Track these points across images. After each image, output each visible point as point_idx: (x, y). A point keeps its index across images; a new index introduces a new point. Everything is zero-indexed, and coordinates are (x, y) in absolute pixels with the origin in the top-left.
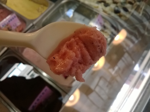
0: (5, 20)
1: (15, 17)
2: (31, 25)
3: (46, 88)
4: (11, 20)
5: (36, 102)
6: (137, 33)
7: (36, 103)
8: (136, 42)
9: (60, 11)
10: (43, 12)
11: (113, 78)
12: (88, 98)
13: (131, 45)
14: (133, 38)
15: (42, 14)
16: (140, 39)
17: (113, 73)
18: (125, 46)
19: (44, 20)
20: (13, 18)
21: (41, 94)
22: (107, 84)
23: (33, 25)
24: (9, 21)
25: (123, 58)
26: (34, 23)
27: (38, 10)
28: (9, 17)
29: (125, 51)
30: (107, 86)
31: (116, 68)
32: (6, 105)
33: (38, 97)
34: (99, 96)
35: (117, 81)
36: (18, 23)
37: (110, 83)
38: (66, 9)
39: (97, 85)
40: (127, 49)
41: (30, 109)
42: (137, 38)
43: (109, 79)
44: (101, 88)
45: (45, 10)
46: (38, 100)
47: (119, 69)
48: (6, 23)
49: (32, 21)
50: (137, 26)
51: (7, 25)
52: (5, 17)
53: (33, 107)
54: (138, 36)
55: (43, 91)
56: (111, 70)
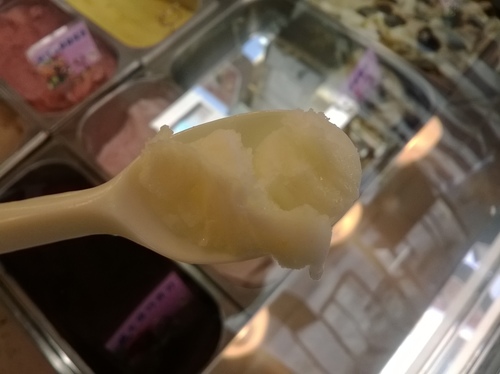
0: (46, 41)
1: (83, 33)
2: (134, 65)
3: (173, 279)
4: (70, 42)
5: (132, 325)
6: (480, 138)
7: (132, 328)
8: (477, 166)
9: (235, 29)
10: (177, 25)
11: (389, 284)
12: (297, 340)
13: (459, 177)
14: (467, 153)
15: (173, 32)
16: (491, 158)
17: (393, 266)
18: (433, 175)
19: (180, 51)
20: (76, 37)
21: (152, 298)
22: (366, 300)
23: (141, 68)
24: (63, 46)
25: (428, 219)
26: (146, 59)
27: (161, 20)
28: (61, 32)
29: (435, 192)
30: (368, 309)
31: (403, 252)
32: (27, 325)
33: (142, 308)
34: (338, 339)
35: (402, 295)
36: (93, 55)
37: (377, 298)
38: (254, 24)
39: (331, 300)
40: (444, 187)
41: (112, 344)
42: (479, 155)
43: (373, 285)
44: (345, 313)
45: (183, 21)
46: (141, 317)
47: (413, 253)
48: (53, 51)
49: (138, 53)
50: (484, 112)
51: (55, 58)
52: (50, 31)
53: (123, 340)
54: (484, 149)
55: (162, 288)
56: (383, 254)
